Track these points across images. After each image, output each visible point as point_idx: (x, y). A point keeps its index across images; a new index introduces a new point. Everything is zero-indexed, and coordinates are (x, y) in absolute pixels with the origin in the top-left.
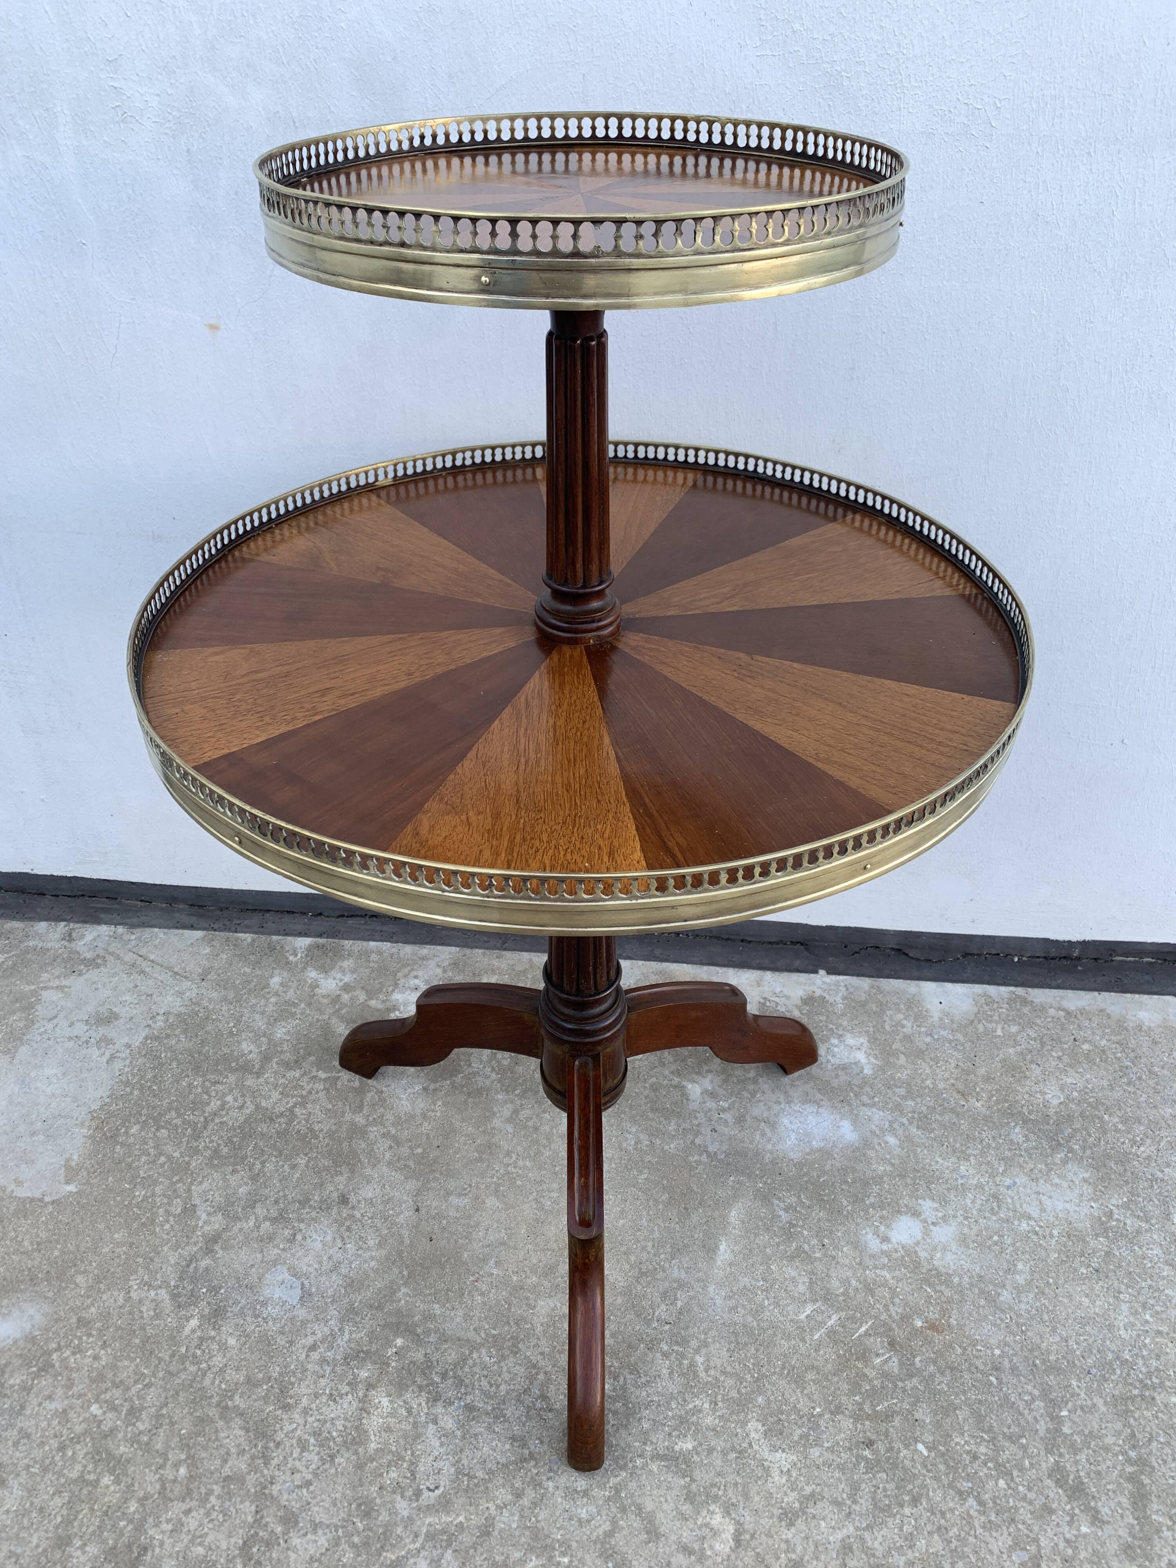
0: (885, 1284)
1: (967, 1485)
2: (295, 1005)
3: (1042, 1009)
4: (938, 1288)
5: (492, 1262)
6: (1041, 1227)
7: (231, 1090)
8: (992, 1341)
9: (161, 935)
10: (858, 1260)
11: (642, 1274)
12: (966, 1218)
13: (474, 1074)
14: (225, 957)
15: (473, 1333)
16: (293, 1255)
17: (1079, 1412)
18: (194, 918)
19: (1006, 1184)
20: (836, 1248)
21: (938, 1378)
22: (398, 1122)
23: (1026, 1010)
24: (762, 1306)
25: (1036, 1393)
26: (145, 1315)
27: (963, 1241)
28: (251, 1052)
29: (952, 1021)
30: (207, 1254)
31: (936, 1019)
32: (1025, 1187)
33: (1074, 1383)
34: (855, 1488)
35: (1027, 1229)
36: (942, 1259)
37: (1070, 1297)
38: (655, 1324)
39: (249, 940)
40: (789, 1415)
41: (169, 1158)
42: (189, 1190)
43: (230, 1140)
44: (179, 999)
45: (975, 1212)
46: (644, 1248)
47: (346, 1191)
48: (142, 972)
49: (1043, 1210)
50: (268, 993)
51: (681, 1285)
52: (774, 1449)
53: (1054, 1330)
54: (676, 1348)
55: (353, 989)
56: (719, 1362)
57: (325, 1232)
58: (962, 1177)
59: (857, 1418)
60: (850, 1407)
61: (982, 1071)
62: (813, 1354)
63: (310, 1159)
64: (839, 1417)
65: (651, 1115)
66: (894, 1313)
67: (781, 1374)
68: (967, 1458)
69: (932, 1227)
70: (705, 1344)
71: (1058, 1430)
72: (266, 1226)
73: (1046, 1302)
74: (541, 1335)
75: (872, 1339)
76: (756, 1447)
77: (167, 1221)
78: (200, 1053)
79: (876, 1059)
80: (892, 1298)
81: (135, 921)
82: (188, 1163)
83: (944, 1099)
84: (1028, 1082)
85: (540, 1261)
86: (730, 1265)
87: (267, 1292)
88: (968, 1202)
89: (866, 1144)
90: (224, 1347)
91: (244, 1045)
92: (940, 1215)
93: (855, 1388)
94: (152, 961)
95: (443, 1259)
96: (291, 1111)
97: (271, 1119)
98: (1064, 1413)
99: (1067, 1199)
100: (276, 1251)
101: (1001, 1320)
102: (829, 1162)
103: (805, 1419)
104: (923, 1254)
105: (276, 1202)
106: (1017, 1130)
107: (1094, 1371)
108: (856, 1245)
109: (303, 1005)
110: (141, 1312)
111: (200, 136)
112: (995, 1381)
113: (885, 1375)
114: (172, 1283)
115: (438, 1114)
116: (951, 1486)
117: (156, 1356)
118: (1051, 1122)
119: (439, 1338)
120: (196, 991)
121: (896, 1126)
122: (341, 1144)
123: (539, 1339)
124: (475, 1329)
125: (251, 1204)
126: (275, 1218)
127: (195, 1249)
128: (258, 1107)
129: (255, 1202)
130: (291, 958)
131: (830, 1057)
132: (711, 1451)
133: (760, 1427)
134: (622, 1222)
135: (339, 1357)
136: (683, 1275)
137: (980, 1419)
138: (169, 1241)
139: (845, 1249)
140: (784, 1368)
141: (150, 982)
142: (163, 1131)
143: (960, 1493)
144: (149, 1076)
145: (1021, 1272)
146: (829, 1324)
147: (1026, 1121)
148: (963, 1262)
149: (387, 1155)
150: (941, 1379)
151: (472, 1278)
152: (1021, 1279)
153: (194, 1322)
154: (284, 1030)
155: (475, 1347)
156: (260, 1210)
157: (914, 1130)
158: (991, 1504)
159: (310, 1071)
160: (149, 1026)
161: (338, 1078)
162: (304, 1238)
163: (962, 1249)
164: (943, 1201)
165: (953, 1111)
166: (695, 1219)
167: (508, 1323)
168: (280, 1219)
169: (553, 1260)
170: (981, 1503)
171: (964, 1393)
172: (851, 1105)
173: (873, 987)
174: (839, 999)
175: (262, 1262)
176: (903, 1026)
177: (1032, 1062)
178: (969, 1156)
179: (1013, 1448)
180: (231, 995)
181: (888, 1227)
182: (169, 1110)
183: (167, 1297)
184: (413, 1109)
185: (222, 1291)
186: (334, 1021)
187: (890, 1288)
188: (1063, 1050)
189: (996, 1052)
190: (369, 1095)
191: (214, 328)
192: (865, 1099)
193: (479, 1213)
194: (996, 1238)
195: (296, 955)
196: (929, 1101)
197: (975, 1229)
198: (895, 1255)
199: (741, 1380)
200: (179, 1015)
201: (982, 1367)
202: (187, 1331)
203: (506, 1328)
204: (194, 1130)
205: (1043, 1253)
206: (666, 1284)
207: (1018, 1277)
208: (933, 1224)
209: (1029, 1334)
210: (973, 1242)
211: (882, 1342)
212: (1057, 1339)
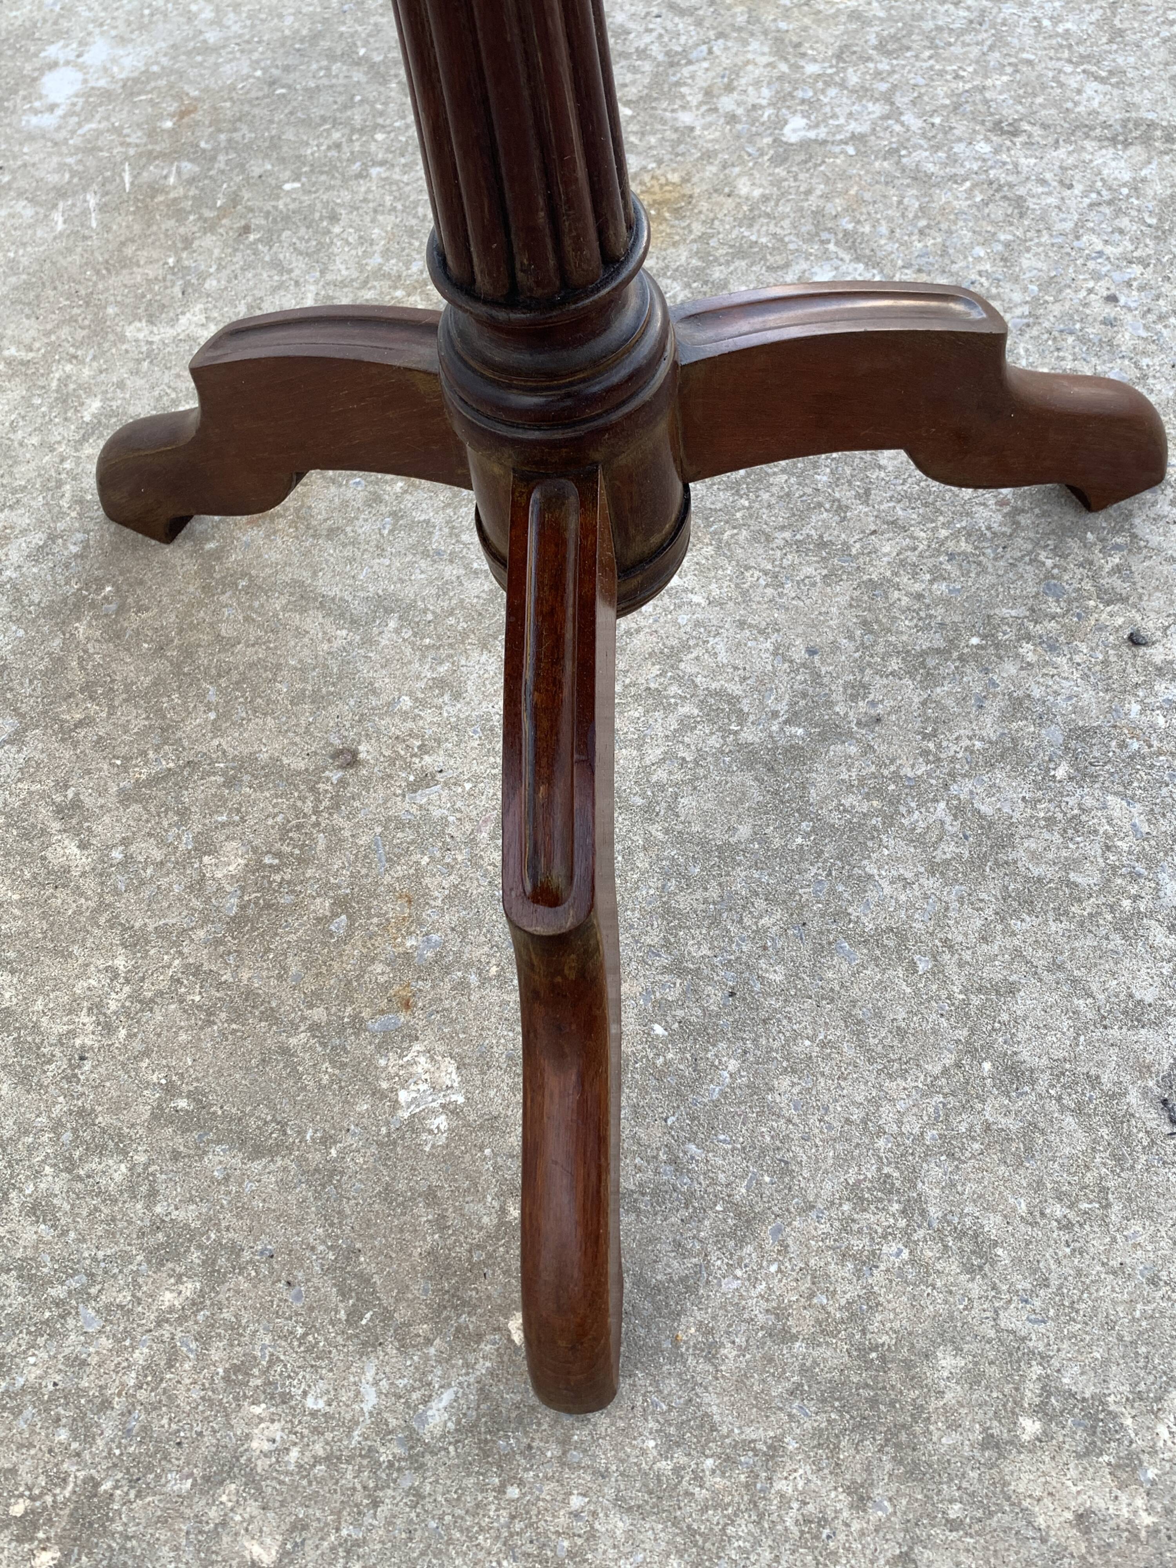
0: (99, 133)
1: (357, 166)
4: (148, 88)
8: (244, 72)
10: (49, 144)
12: (101, 25)
17: (372, 40)
20: (15, 158)
21: (237, 136)
25: (324, 63)
27: (121, 40)
33: (343, 29)
34: (278, 266)
36: (122, 69)
40: (151, 290)
52: (173, 322)
53: (281, 16)
56: (33, 333)
59: (210, 227)
60: (195, 229)
62: (110, 237)
64: (196, 244)
66: (137, 141)
67: (103, 277)
68: (333, 153)
69: (80, 60)
71: (372, 66)
73: (249, 7)
75: (145, 174)
76: (156, 339)
80: (120, 134)
88: (86, 14)
92: (74, 46)
93: (180, 215)
98: (362, 52)
101: (232, 52)
103: (169, 277)
104: (102, 83)
107: (346, 7)
108: (31, 138)
112: (283, 91)
113: (192, 181)
116: (345, 180)
132: (121, 385)
133: (138, 325)
137: (307, 122)
139: (25, 150)
140: (98, 272)
143: (359, 176)
145: (201, 11)
146: (92, 205)
148: (144, 53)
150: (240, 134)
152: (207, 15)
158: (390, 156)
163: (130, 46)
164: (63, 34)
170: (382, 163)
171: (271, 122)
179: (355, 110)
181: (40, 97)
187: (108, 131)
194: (147, 12)
197: (120, 23)
198: (78, 108)
199: (73, 319)
201: (260, 94)
207: (203, 16)
208: (78, 56)
209: (265, 38)
210: (132, 32)
211: (157, 166)
212: (291, 18)
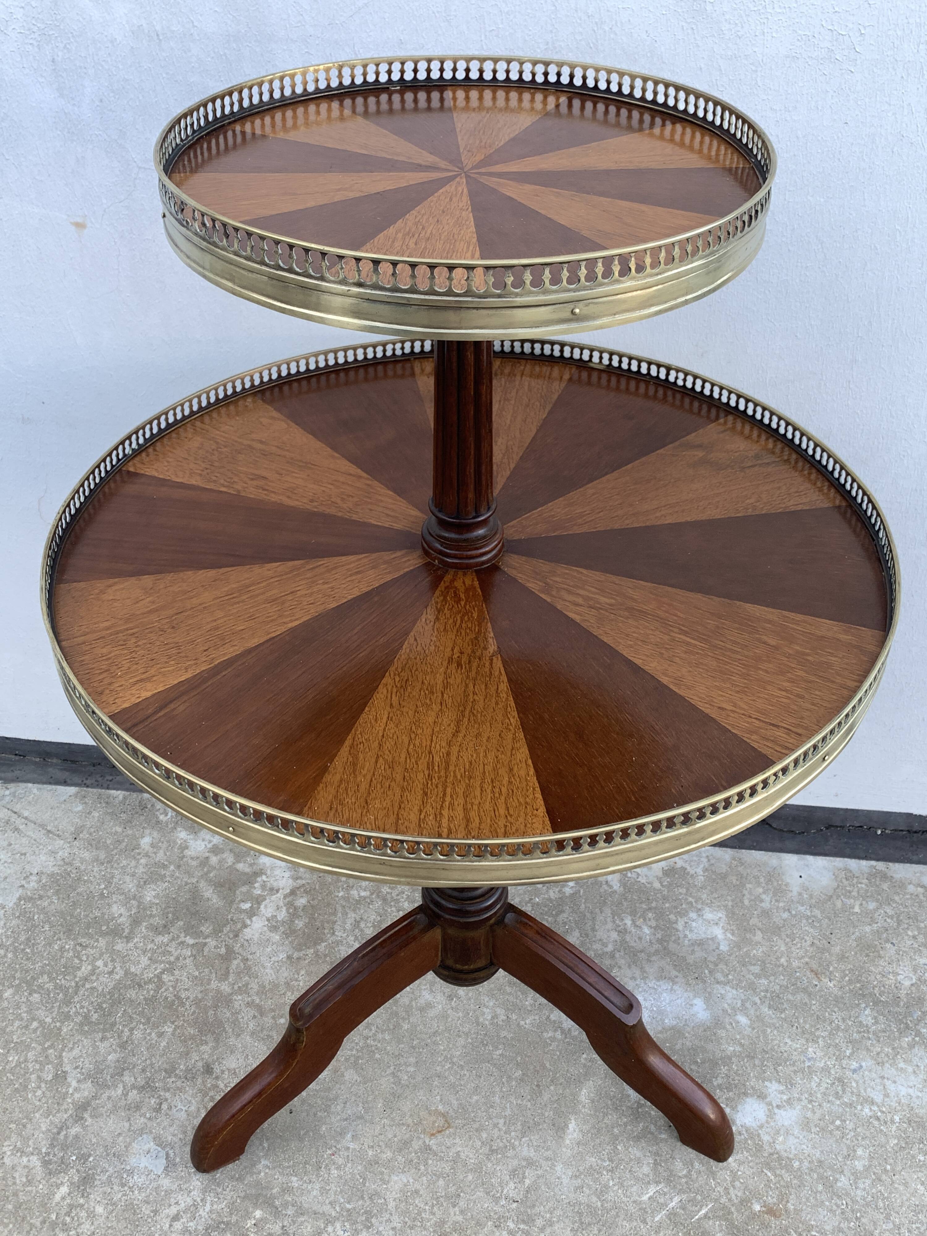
2: (165, 867)
3: (901, 885)
4: (778, 1172)
5: (349, 1136)
6: (883, 1112)
7: (101, 954)
8: (827, 1227)
9: (35, 791)
11: (492, 1151)
12: (810, 1102)
13: (338, 943)
14: (97, 815)
15: (329, 1206)
16: (159, 1124)
18: (67, 773)
19: (852, 1067)
22: (262, 991)
23: (885, 886)
24: (606, 1187)
26: (18, 1182)
27: (806, 1125)
28: (121, 915)
29: (811, 896)
30: (76, 1122)
31: (795, 893)
32: (870, 1071)
35: (869, 1114)
36: (784, 1143)
37: (906, 1185)
38: (503, 1202)
39: (121, 797)
41: (42, 1023)
42: (61, 1056)
43: (100, 1006)
44: (52, 859)
45: (819, 1096)
46: (496, 1125)
47: (210, 1060)
48: (16, 829)
49: (887, 1095)
50: (139, 854)
51: (530, 1163)
53: (888, 1217)
54: (522, 1226)
55: (222, 851)
57: (190, 1102)
58: (809, 1059)
61: (837, 949)
63: (177, 1027)
65: (508, 989)
66: (734, 1197)
69: (776, 1111)
70: (551, 1224)
72: (133, 1095)
73: (882, 1189)
74: (394, 1210)
75: (711, 1223)
77: (39, 1087)
78: (72, 916)
79: (733, 934)
80: (733, 1181)
81: (9, 775)
82: (60, 1029)
83: (797, 978)
84: (882, 962)
85: (395, 1136)
86: (578, 1144)
87: (133, 1161)
88: (814, 1085)
89: (717, 1023)
90: (92, 1215)
91: (115, 908)
92: (785, 1097)
94: (26, 818)
95: (302, 1132)
96: (159, 977)
97: (140, 986)
99: (911, 1084)
100: (143, 1120)
101: (838, 1206)
102: (680, 1041)
104: (766, 1138)
105: (144, 1071)
106: (866, 1012)
109: (172, 867)
110: (14, 1178)
111: (65, 47)
114: (44, 1150)
115: (301, 984)
117: (28, 1222)
118: (902, 1004)
119: (296, 1211)
120: (68, 850)
121: (748, 1005)
122: (207, 1013)
123: (391, 1214)
124: (330, 1203)
125: (120, 1071)
126: (143, 1087)
127: (66, 1116)
128: (127, 973)
129: (124, 1070)
130: (162, 817)
131: (687, 933)
134: (475, 1098)
135: (200, 1228)
136: (532, 1154)
138: (41, 1107)
141: (24, 840)
142: (35, 995)
144: (23, 938)
145: (859, 1158)
146: (671, 1206)
147: (877, 1003)
148: (804, 1147)
149: (251, 1025)
151: (329, 1152)
152: (859, 1165)
153: (64, 1190)
154: (153, 893)
155: (330, 1221)
156: (128, 1078)
157: (765, 1010)
159: (178, 937)
160: (22, 886)
161: (205, 944)
162: (170, 1108)
163: (805, 1133)
164: (790, 1084)
165: (805, 990)
166: (546, 1096)
167: (362, 1198)
168: (147, 1087)
169: (408, 1136)
172: (705, 982)
173: (734, 859)
174: (700, 871)
175: (129, 1130)
176: (762, 901)
177: (887, 941)
178: (818, 1038)
180: (102, 855)
181: (733, 1108)
182: (42, 974)
183: (38, 1163)
184: (277, 978)
185: (91, 1159)
186: (202, 884)
187: (732, 1171)
188: (919, 929)
189: (852, 930)
190: (235, 962)
191: (80, 226)
192: (720, 976)
193: (338, 1086)
194: (838, 1123)
195: (166, 815)
196: (782, 980)
197: (819, 1113)
200: (52, 875)
202: (58, 1197)
203: (360, 1202)
204: (66, 995)
205: (883, 1139)
206: (515, 1162)
207: (857, 1163)
208: (778, 1107)
209: (863, 1220)
210: (816, 1126)
211: (720, 1225)
212: (891, 1226)
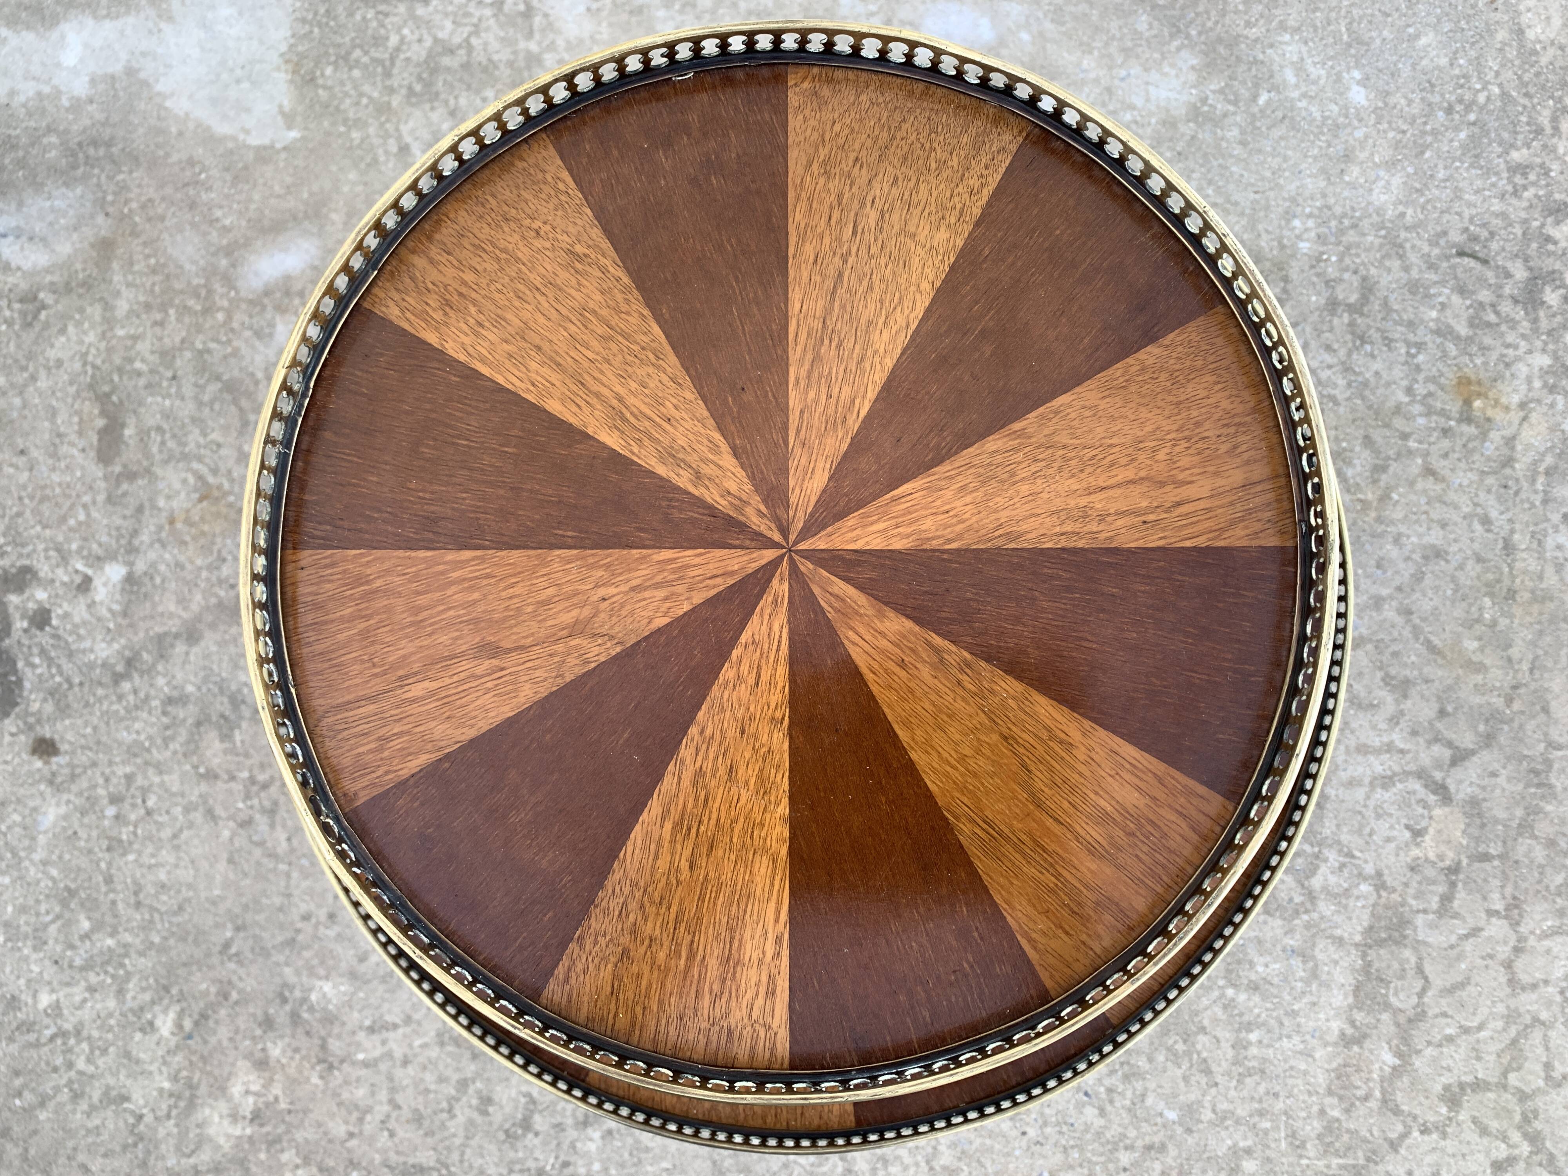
7: (405, 22)
49: (1148, 100)
82: (389, 103)
96: (467, 40)
121: (1032, 21)
128: (436, 40)
144: (322, 10)
